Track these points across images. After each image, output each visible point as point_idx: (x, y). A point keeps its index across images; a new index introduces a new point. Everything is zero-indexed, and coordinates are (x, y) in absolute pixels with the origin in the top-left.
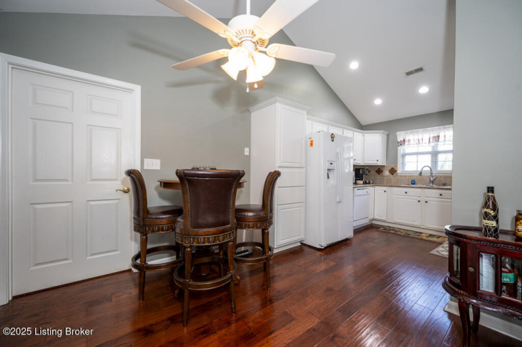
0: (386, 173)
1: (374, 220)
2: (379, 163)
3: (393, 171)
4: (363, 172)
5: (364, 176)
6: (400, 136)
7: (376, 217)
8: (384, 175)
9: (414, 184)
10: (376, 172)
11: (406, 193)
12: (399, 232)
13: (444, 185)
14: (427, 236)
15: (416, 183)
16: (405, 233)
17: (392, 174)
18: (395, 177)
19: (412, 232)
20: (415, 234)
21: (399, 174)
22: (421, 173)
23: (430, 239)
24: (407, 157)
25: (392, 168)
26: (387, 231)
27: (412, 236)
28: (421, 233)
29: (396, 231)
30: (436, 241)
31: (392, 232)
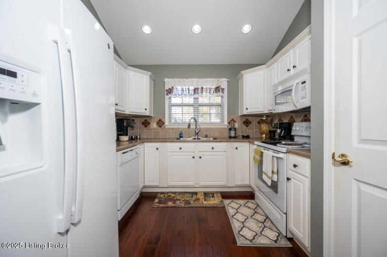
0: (154, 125)
1: (145, 187)
2: (147, 114)
3: (161, 123)
4: (127, 123)
5: (129, 128)
7: (147, 184)
8: (151, 128)
9: (182, 137)
10: (143, 123)
11: (181, 149)
12: (178, 202)
13: (206, 136)
14: (205, 198)
15: (183, 136)
16: (183, 201)
17: (160, 127)
18: (163, 129)
19: (188, 195)
20: (192, 197)
21: (166, 127)
22: (190, 125)
23: (210, 202)
24: (173, 108)
25: (160, 120)
26: (164, 206)
27: (193, 204)
28: (196, 193)
29: (174, 201)
30: (216, 204)
31: (170, 204)
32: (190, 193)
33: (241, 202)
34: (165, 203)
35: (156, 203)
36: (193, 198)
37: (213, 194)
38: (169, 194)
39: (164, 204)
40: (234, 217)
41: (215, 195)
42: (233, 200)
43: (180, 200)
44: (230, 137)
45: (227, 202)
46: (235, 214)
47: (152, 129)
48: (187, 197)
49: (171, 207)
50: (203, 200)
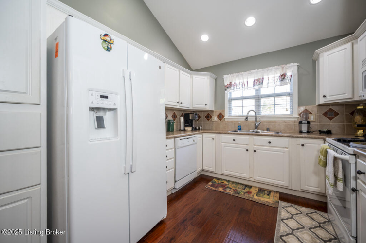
0: (215, 118)
1: (203, 170)
2: (208, 108)
3: (221, 116)
4: (192, 117)
5: (193, 121)
6: (227, 79)
7: (205, 168)
8: (213, 120)
9: (240, 129)
10: (206, 117)
11: (234, 140)
12: (228, 190)
13: (268, 130)
14: (258, 193)
15: (242, 129)
16: (234, 190)
17: (220, 120)
18: (223, 122)
19: (241, 186)
20: (244, 189)
21: (226, 120)
22: (247, 118)
23: (262, 199)
24: (233, 102)
25: (220, 114)
26: (215, 189)
27: (242, 195)
28: (250, 187)
29: (225, 187)
30: (269, 202)
31: (221, 189)
32: (243, 185)
33: (304, 210)
34: (217, 187)
35: (209, 185)
36: (245, 191)
37: (270, 192)
38: (223, 181)
39: (215, 188)
40: (284, 221)
41: (272, 194)
42: (293, 205)
43: (230, 188)
44: (301, 132)
45: (284, 204)
46: (287, 219)
47: (213, 122)
48: (239, 188)
49: (221, 192)
50: (255, 195)
